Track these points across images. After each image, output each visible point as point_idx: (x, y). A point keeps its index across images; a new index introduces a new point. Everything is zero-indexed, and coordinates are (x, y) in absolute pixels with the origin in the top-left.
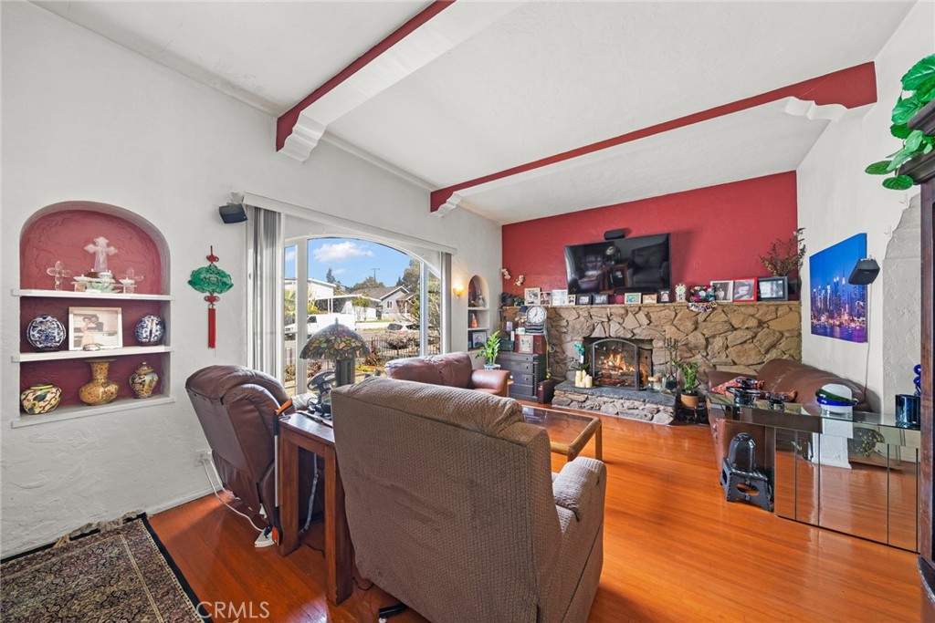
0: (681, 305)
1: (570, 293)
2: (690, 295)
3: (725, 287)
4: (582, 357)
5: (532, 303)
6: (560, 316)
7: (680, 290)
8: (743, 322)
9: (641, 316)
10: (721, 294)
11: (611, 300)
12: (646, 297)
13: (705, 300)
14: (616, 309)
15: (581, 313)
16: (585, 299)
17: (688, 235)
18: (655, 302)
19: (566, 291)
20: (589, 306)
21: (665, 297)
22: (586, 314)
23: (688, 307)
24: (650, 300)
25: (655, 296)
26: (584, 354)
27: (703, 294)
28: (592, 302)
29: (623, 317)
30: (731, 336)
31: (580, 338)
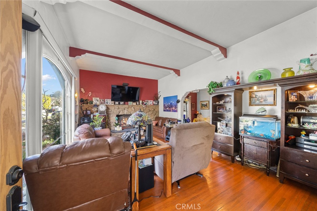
0: (141, 105)
1: (112, 101)
2: (143, 103)
3: (148, 102)
4: (117, 121)
5: (96, 103)
6: (109, 108)
7: (141, 102)
8: (152, 109)
9: (132, 108)
10: (148, 103)
11: (124, 104)
12: (134, 103)
13: (145, 104)
14: (126, 106)
15: (116, 107)
16: (117, 103)
17: (142, 88)
18: (136, 104)
19: (111, 100)
20: (119, 105)
21: (138, 103)
22: (118, 108)
23: (142, 106)
24: (134, 104)
25: (136, 103)
26: (118, 120)
27: (145, 103)
28: (119, 104)
29: (128, 108)
30: (149, 112)
31: (116, 115)
